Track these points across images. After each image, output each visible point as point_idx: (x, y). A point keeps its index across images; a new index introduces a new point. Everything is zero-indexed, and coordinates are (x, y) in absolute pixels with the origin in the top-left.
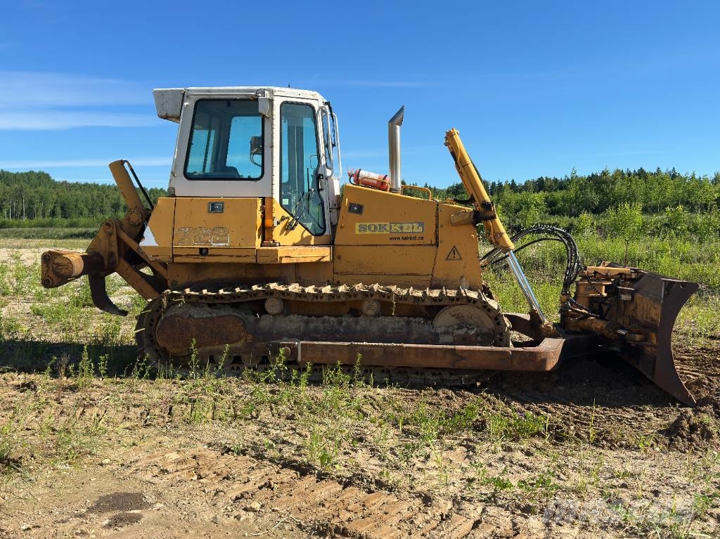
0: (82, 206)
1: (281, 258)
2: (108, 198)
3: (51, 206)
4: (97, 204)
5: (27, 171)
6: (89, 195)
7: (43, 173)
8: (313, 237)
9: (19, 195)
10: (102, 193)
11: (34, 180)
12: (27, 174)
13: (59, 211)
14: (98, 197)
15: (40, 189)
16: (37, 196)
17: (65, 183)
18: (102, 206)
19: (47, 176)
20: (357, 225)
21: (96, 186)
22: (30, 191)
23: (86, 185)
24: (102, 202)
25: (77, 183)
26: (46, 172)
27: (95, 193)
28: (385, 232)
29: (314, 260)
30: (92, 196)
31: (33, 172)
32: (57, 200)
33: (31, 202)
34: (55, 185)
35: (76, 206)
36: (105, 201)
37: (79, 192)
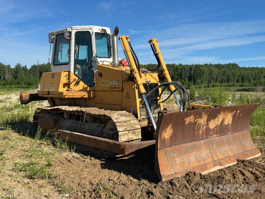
0: (250, 77)
1: (65, 96)
2: (262, 74)
3: (237, 78)
4: (257, 76)
5: (228, 64)
6: (254, 72)
7: (235, 64)
8: (89, 87)
9: (224, 74)
10: (259, 71)
11: (231, 67)
12: (228, 65)
13: (240, 80)
14: (258, 73)
15: (233, 71)
16: (231, 74)
17: (244, 67)
18: (259, 77)
19: (236, 65)
20: (101, 82)
21: (257, 68)
22: (228, 72)
23: (253, 68)
24: (260, 75)
25: (249, 67)
26: (236, 63)
27: (257, 71)
28: (108, 85)
29: (80, 97)
30: (255, 73)
31: (231, 64)
32: (240, 75)
33: (229, 76)
34: (240, 69)
35: (248, 78)
36: (261, 75)
37: (249, 71)
